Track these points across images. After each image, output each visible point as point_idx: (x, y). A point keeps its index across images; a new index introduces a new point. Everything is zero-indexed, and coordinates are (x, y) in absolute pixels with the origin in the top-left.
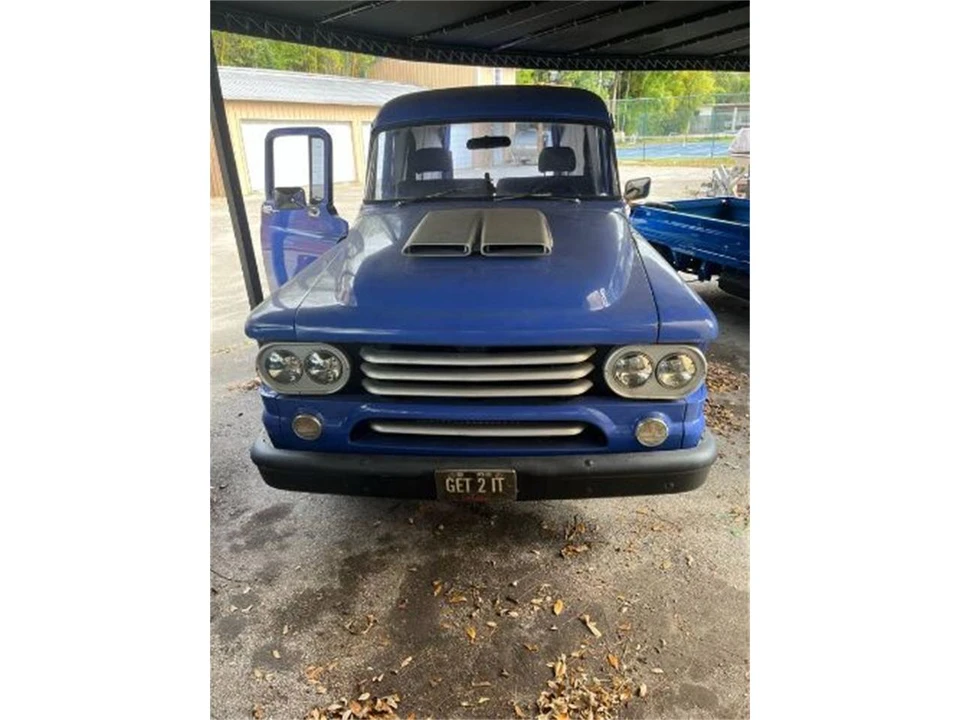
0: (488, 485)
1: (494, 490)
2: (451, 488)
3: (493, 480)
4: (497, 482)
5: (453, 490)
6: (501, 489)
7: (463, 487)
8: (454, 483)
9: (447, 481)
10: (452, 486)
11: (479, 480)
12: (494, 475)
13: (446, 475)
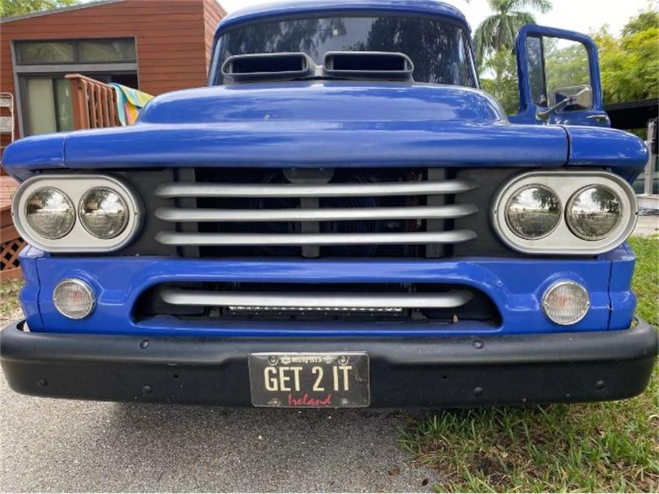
0: (328, 381)
1: (336, 388)
2: (272, 385)
3: (335, 368)
4: (341, 373)
5: (275, 388)
6: (346, 388)
7: (290, 384)
8: (277, 376)
9: (267, 370)
10: (274, 380)
11: (314, 371)
12: (336, 362)
13: (265, 364)
